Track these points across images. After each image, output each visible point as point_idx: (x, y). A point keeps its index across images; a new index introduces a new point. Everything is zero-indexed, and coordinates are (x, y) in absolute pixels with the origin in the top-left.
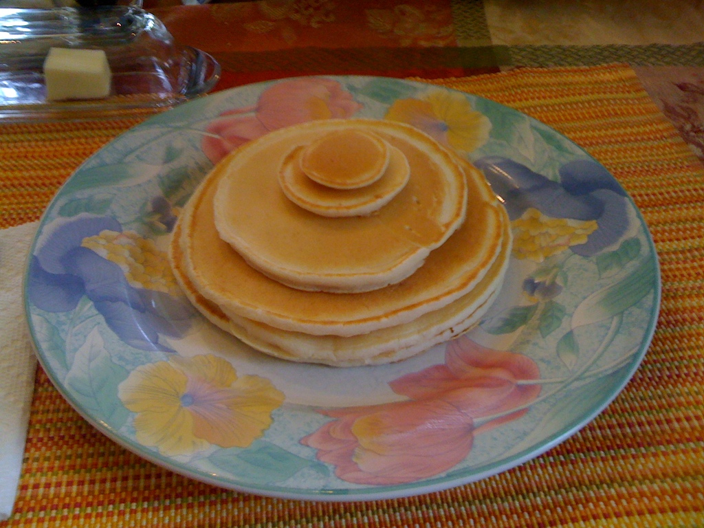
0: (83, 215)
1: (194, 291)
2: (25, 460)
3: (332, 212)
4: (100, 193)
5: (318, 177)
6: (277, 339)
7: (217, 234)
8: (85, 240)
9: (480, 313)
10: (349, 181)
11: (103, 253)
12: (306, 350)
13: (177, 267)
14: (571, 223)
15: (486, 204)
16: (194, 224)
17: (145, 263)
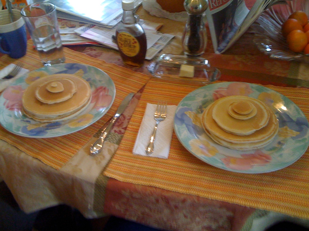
0: (186, 107)
1: (205, 127)
2: (170, 151)
3: (237, 118)
4: (189, 102)
5: (236, 110)
6: (219, 140)
7: (212, 117)
8: (185, 112)
9: (265, 146)
10: (242, 112)
11: (188, 115)
12: (225, 144)
13: (202, 122)
14: (294, 131)
15: (273, 123)
16: (208, 114)
17: (196, 119)
